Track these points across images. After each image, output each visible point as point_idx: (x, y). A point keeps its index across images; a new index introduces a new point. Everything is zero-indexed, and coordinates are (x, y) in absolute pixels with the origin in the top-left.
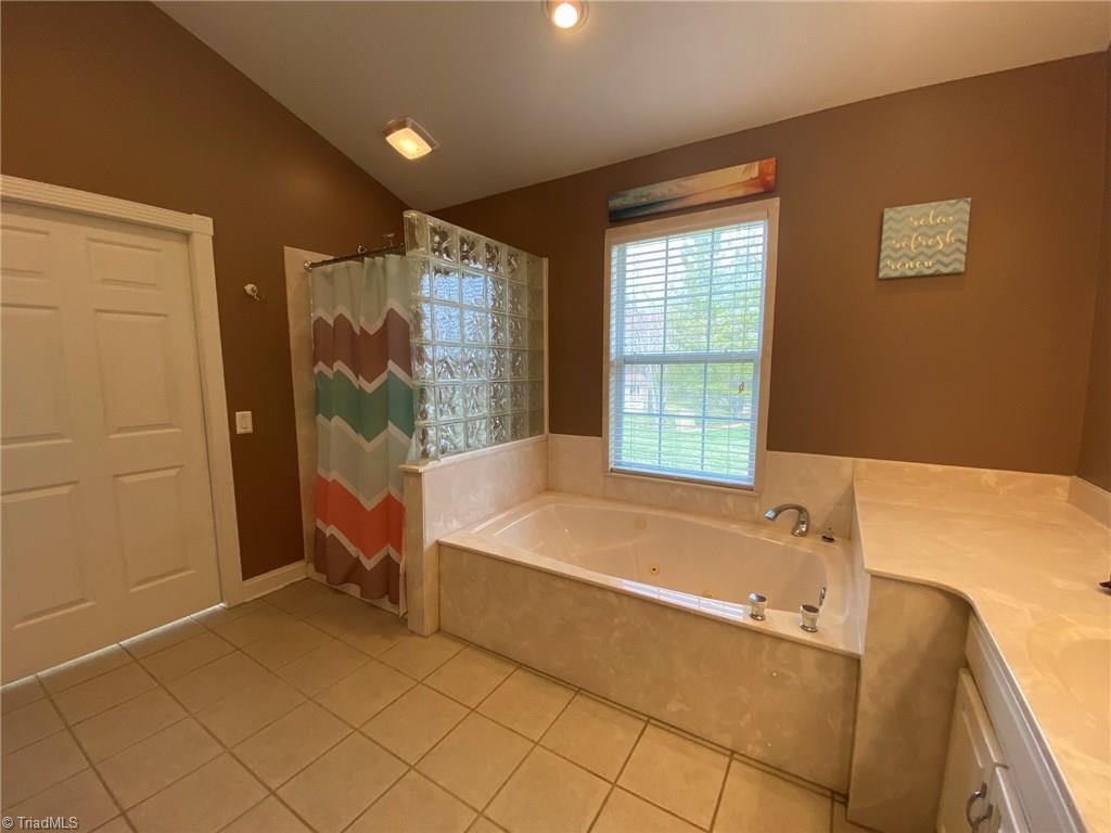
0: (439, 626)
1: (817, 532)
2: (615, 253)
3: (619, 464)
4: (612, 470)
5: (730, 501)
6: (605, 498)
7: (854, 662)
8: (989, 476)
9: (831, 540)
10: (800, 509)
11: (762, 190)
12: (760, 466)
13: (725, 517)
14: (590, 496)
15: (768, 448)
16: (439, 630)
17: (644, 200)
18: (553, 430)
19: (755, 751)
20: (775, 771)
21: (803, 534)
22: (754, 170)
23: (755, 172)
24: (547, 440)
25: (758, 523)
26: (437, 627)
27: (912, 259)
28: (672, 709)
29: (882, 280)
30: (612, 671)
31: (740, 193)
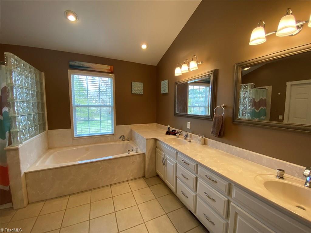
0: (28, 202)
1: (126, 140)
2: (71, 77)
3: (77, 135)
4: (75, 137)
5: (109, 138)
6: (74, 146)
7: (144, 154)
8: (148, 125)
9: (129, 140)
10: (123, 136)
11: (111, 72)
12: (115, 129)
13: (108, 142)
14: (68, 147)
15: (116, 125)
16: (29, 203)
17: (81, 65)
18: (49, 129)
19: (131, 178)
20: (134, 179)
21: (124, 141)
22: (109, 67)
23: (109, 68)
24: (47, 133)
25: (115, 141)
26: (28, 203)
27: (137, 91)
28: (115, 180)
29: (133, 94)
30: (100, 180)
31: (106, 71)
